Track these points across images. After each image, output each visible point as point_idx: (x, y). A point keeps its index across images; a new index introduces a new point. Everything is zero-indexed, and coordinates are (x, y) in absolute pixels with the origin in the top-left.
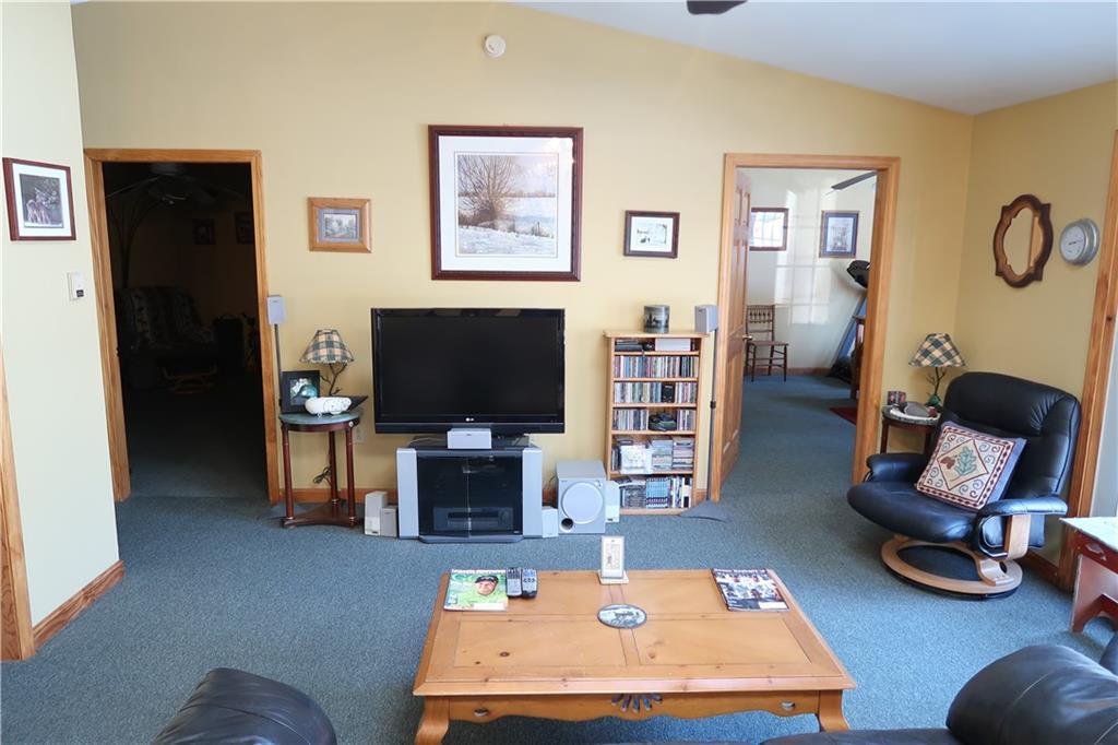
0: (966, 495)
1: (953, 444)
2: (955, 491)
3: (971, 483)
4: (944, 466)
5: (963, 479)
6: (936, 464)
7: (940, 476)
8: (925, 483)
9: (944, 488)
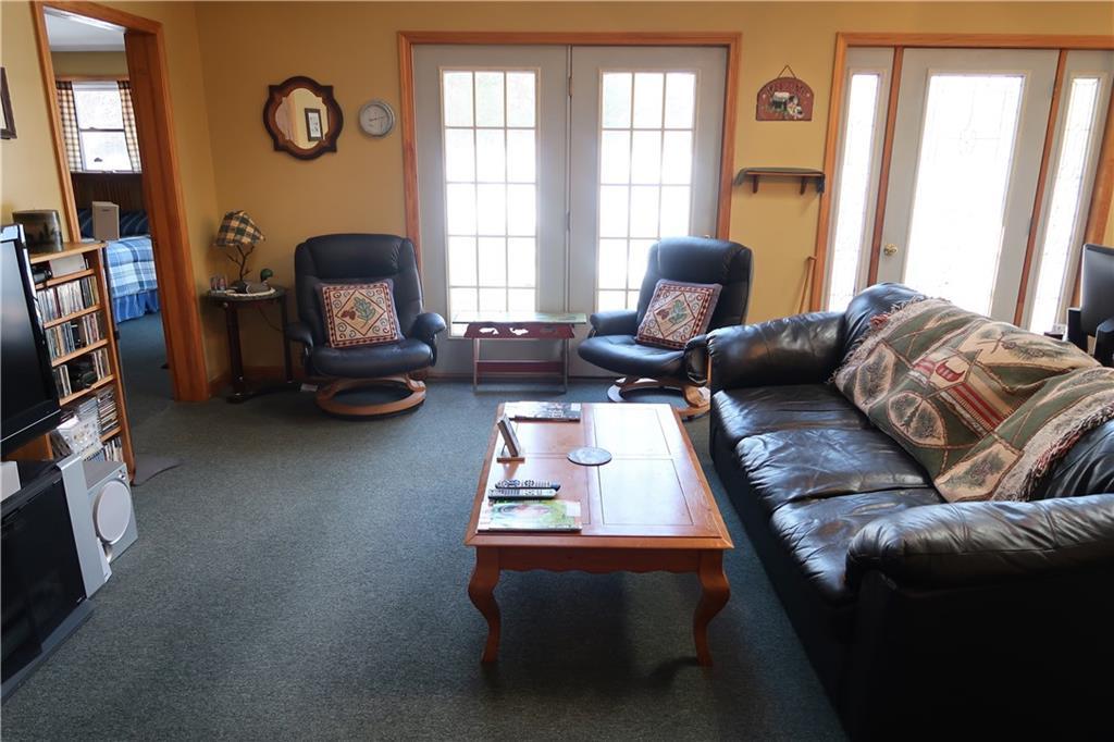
0: (381, 333)
1: (343, 300)
2: (370, 334)
3: (378, 323)
4: (347, 319)
5: (370, 322)
6: (337, 321)
7: (349, 328)
8: (339, 339)
9: (359, 336)
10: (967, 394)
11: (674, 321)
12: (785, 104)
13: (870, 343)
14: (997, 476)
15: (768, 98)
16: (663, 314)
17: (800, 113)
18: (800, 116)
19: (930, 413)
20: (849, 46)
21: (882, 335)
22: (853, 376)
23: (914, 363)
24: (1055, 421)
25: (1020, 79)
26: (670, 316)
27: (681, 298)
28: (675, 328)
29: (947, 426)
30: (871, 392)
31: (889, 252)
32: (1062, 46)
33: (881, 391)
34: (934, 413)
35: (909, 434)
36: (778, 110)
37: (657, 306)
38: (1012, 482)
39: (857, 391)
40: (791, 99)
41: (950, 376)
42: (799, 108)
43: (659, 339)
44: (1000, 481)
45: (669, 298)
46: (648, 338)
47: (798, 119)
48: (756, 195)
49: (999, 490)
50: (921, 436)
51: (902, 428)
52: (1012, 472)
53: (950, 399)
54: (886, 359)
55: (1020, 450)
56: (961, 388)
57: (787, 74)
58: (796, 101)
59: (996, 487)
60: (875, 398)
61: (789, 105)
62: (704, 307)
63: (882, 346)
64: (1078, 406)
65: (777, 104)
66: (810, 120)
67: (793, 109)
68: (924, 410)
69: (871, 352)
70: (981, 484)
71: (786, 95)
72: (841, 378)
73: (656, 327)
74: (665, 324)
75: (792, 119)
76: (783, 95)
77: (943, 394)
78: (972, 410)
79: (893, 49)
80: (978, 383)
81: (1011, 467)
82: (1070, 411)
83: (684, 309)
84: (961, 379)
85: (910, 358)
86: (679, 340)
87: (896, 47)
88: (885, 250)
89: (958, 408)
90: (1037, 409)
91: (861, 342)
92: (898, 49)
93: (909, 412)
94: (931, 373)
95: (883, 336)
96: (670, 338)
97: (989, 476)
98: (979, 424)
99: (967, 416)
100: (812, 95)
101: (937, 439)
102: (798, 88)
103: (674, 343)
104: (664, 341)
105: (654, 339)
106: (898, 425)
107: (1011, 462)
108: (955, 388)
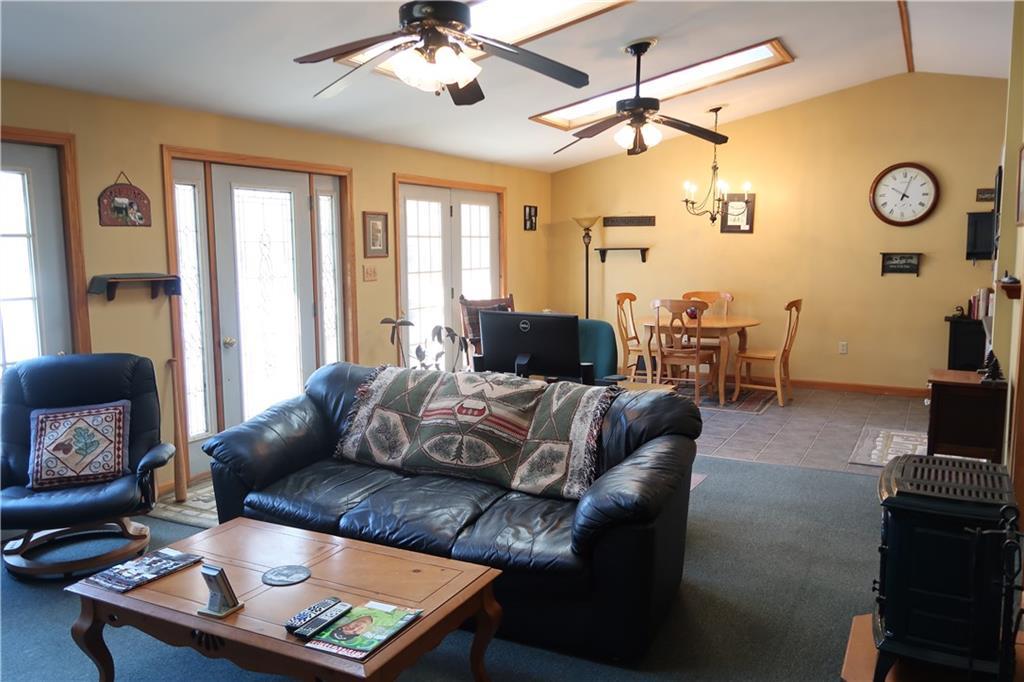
10: (497, 420)
11: (84, 451)
12: (126, 209)
13: (364, 411)
14: (563, 463)
15: (109, 203)
16: (64, 447)
17: (141, 219)
18: (141, 222)
19: (476, 443)
20: (173, 158)
21: (372, 404)
22: (364, 440)
23: (420, 415)
24: (577, 417)
25: (288, 195)
26: (75, 448)
27: (81, 424)
28: (88, 459)
29: (494, 447)
30: (393, 448)
31: (228, 345)
32: (310, 170)
33: (402, 444)
34: (480, 441)
35: (464, 464)
36: (121, 215)
37: (47, 441)
38: (576, 462)
39: (376, 452)
40: (131, 204)
41: (476, 412)
42: (139, 214)
43: (69, 478)
44: (568, 465)
45: (62, 429)
46: (51, 481)
47: (140, 225)
48: (112, 302)
49: (570, 469)
50: (478, 461)
51: (455, 462)
52: (572, 455)
53: (487, 428)
54: (391, 419)
55: (568, 440)
56: (490, 418)
57: (122, 180)
58: (135, 207)
59: (567, 468)
60: (400, 451)
61: (129, 211)
62: (119, 428)
63: (379, 411)
64: (582, 404)
65: (119, 210)
66: (150, 225)
67: (134, 215)
68: (469, 442)
69: (370, 418)
70: (553, 471)
71: (125, 201)
72: (350, 447)
73: (60, 465)
74: (72, 459)
75: (134, 224)
76: (123, 201)
77: (480, 426)
78: (506, 431)
79: (202, 164)
80: (499, 410)
81: (569, 453)
82: (580, 408)
83: (93, 435)
84: (487, 412)
85: (415, 412)
86: (101, 470)
87: (205, 162)
88: (225, 343)
89: (496, 431)
90: (555, 415)
91: (356, 413)
92: (207, 164)
93: (454, 448)
94: (456, 416)
95: (374, 403)
96: (87, 472)
97: (555, 465)
98: (516, 438)
99: (505, 435)
100: (149, 203)
101: (493, 458)
102: (136, 195)
103: (95, 476)
104: (78, 477)
105: (61, 479)
106: (448, 461)
107: (567, 450)
108: (486, 419)
